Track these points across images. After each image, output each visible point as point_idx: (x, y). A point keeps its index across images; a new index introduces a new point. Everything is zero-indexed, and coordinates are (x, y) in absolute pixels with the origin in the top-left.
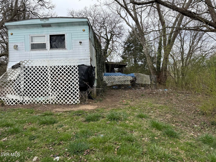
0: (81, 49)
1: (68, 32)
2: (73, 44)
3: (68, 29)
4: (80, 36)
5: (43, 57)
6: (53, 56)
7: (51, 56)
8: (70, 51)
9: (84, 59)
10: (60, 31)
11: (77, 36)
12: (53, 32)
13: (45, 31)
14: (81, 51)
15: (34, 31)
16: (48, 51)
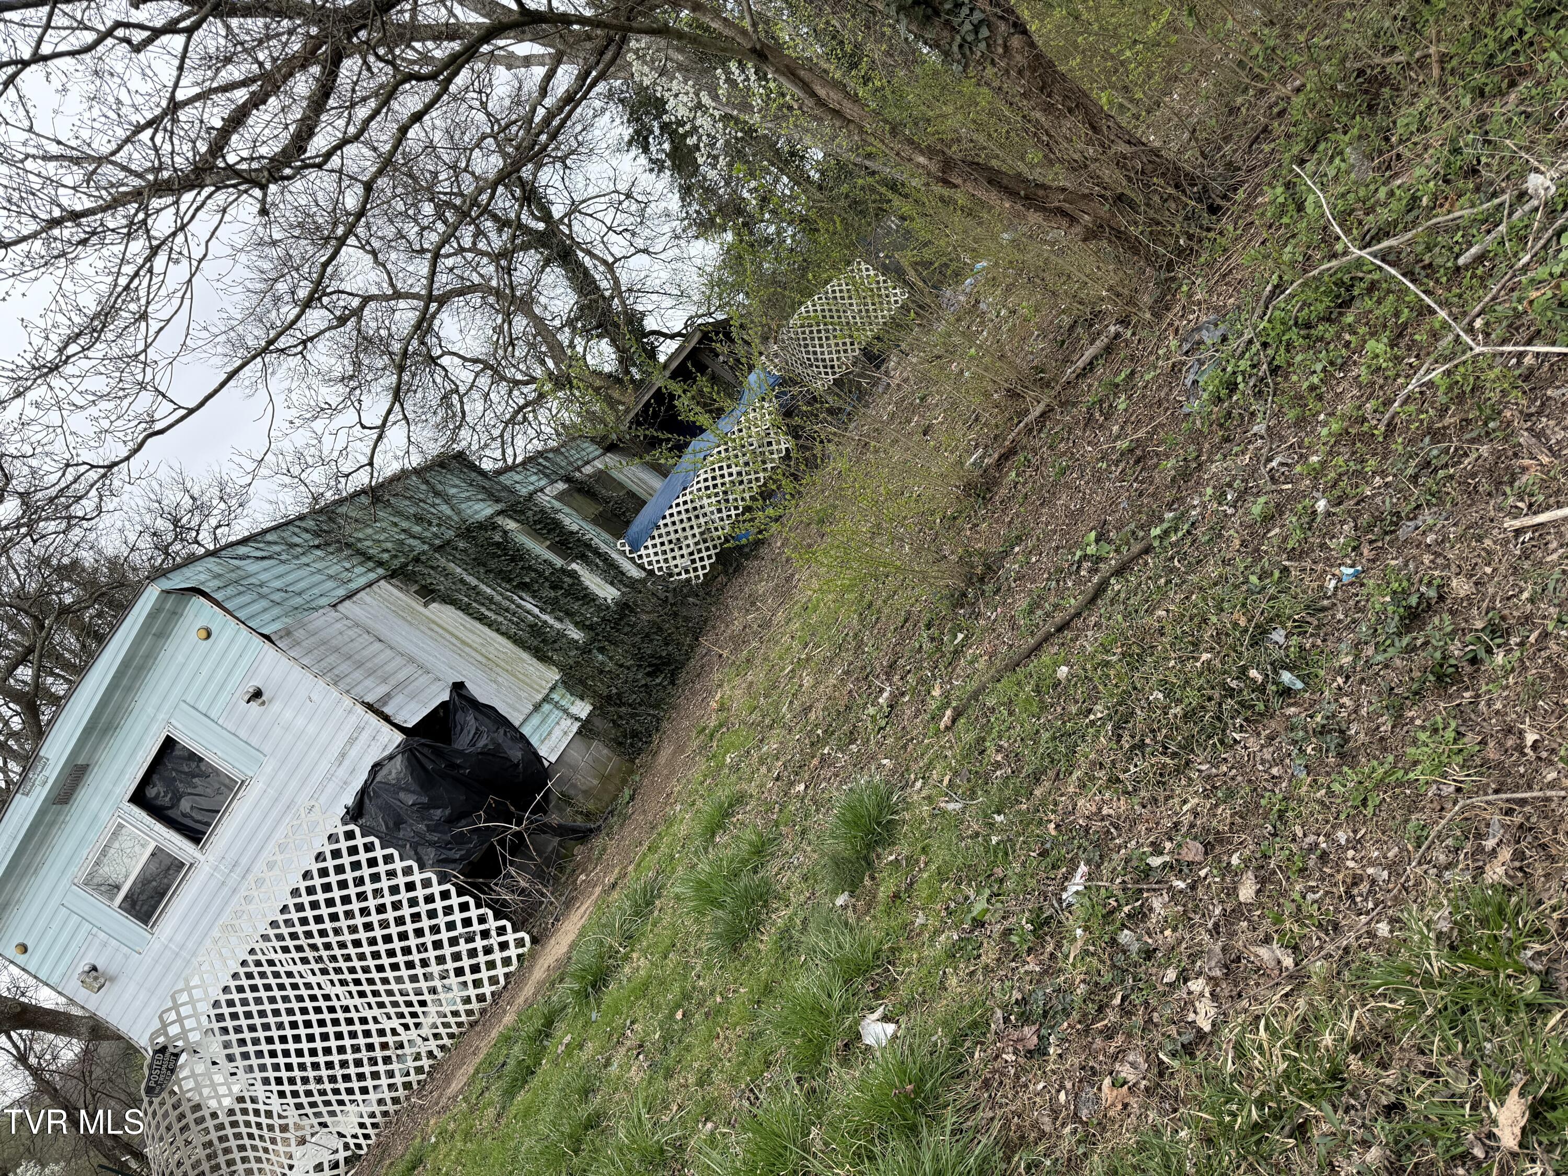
0: (288, 714)
1: (167, 706)
2: (242, 734)
3: (155, 700)
4: (220, 674)
5: (218, 902)
6: (244, 861)
7: (239, 870)
8: (268, 769)
9: (352, 741)
10: (139, 743)
11: (212, 688)
12: (122, 772)
13: (94, 805)
14: (300, 722)
15: (67, 850)
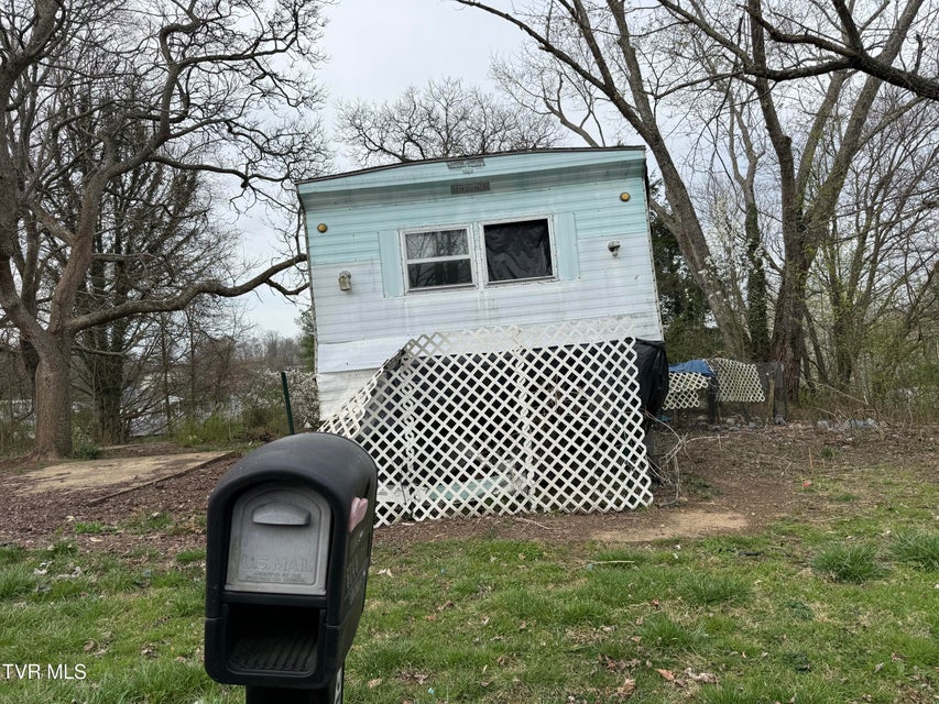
0: (617, 272)
1: (562, 207)
2: (582, 257)
3: (560, 198)
4: (608, 222)
5: (461, 316)
6: (502, 312)
7: (493, 313)
8: (573, 285)
9: (633, 316)
10: (525, 207)
11: (595, 223)
12: (497, 210)
14: (618, 282)
15: (417, 213)
16: (481, 291)
